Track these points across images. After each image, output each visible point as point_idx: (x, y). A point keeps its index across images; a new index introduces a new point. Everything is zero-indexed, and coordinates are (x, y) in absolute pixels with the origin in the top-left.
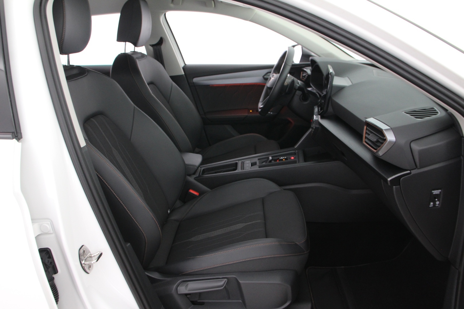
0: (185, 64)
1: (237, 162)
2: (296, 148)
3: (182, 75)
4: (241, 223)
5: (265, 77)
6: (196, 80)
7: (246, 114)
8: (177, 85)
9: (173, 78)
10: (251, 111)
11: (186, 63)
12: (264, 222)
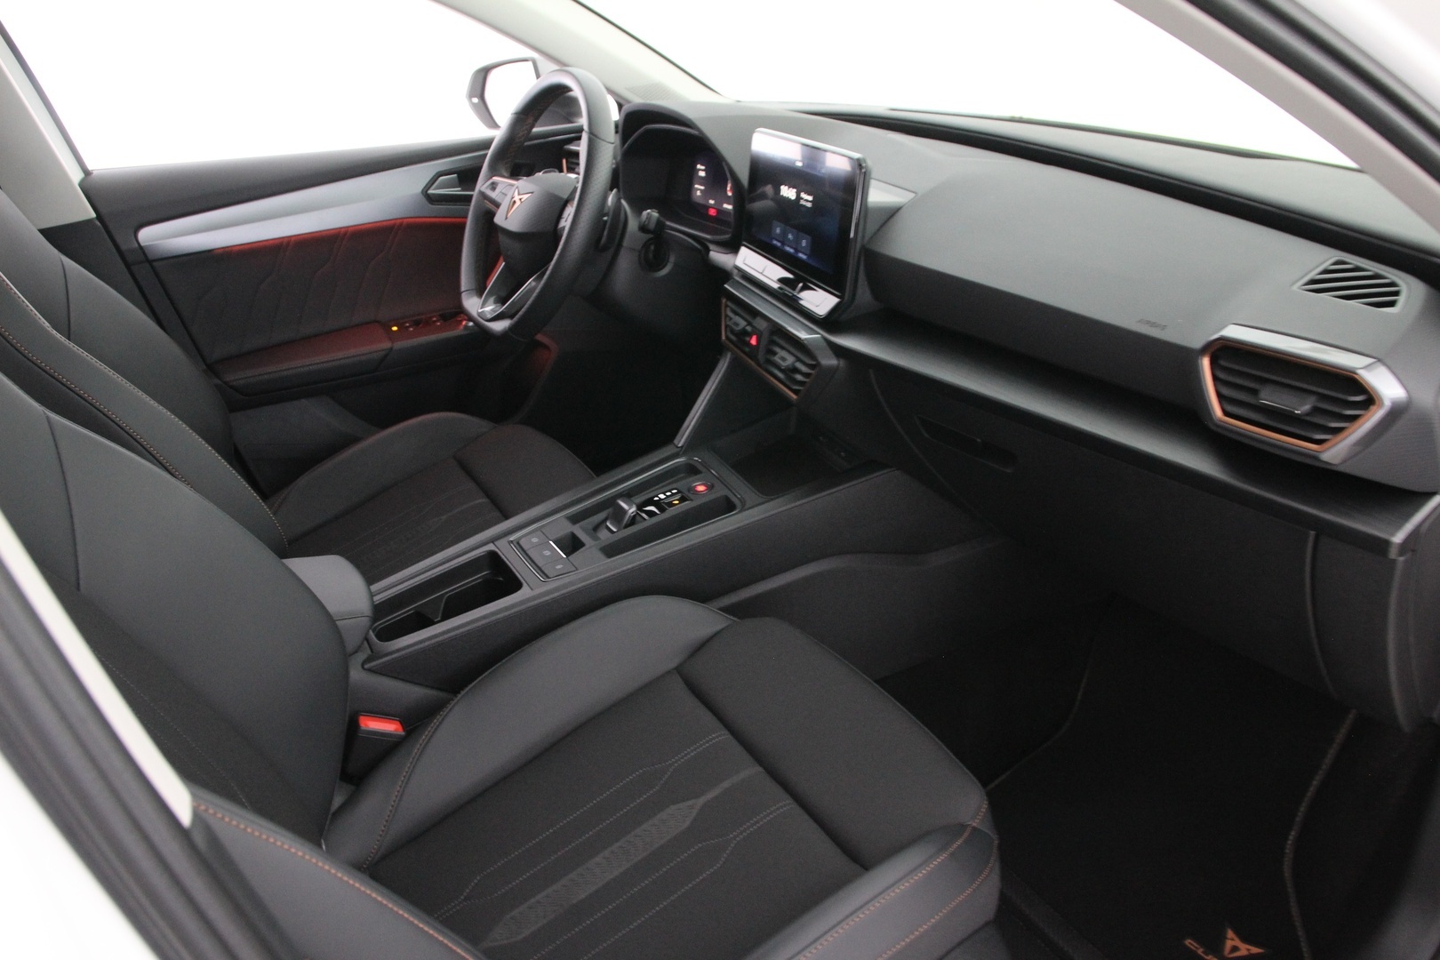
0: (87, 173)
1: (491, 547)
2: (682, 447)
3: (89, 222)
4: (674, 803)
5: (430, 192)
6: (148, 235)
7: (386, 345)
8: (84, 268)
9: (55, 235)
10: (395, 328)
11: (90, 167)
12: (761, 769)
